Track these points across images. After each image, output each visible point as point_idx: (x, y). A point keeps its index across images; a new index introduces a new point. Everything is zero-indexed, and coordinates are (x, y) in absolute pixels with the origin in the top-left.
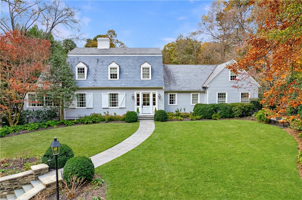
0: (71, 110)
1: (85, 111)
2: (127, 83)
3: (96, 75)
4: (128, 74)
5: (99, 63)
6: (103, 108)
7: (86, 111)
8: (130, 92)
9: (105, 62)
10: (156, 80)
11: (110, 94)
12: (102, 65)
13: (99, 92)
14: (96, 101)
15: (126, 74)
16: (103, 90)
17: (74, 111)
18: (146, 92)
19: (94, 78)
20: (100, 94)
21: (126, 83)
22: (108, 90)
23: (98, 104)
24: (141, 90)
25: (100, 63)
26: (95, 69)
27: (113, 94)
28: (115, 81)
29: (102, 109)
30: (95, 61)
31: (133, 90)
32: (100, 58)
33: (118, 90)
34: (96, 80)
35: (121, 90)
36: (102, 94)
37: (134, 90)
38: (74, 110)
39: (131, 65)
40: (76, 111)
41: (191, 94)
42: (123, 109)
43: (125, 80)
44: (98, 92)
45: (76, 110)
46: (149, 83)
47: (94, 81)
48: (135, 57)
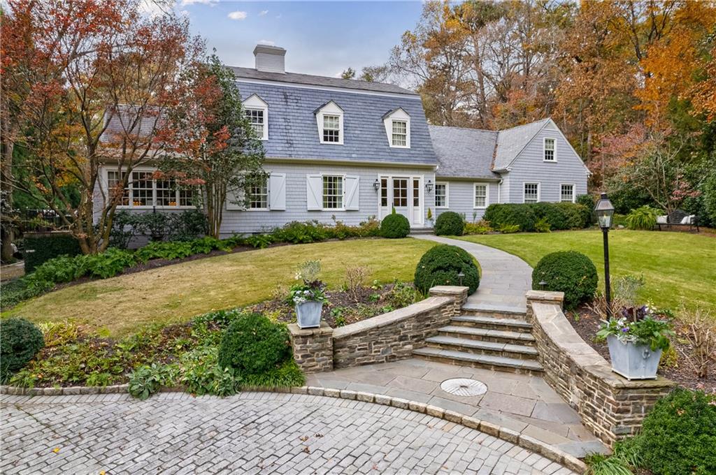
0: (231, 214)
1: (266, 218)
2: (363, 152)
3: (290, 131)
4: (359, 132)
5: (289, 103)
6: (309, 211)
7: (269, 218)
8: (367, 174)
9: (301, 102)
10: (419, 149)
11: (325, 178)
12: (297, 108)
13: (299, 171)
14: (293, 193)
15: (356, 132)
16: (309, 168)
17: (237, 218)
18: (400, 175)
19: (286, 138)
20: (303, 176)
21: (360, 152)
22: (321, 168)
23: (296, 200)
24: (392, 171)
25: (292, 105)
26: (283, 117)
27: (330, 179)
28: (336, 147)
29: (307, 214)
30: (280, 96)
31: (374, 170)
32: (291, 91)
33: (343, 169)
34: (291, 142)
35: (349, 169)
36: (308, 176)
37: (378, 171)
38: (238, 214)
39: (363, 113)
40: (244, 218)
41: (475, 185)
42: (352, 214)
43: (357, 146)
44: (296, 171)
45: (243, 214)
46: (407, 155)
47: (287, 145)
48: (366, 96)
